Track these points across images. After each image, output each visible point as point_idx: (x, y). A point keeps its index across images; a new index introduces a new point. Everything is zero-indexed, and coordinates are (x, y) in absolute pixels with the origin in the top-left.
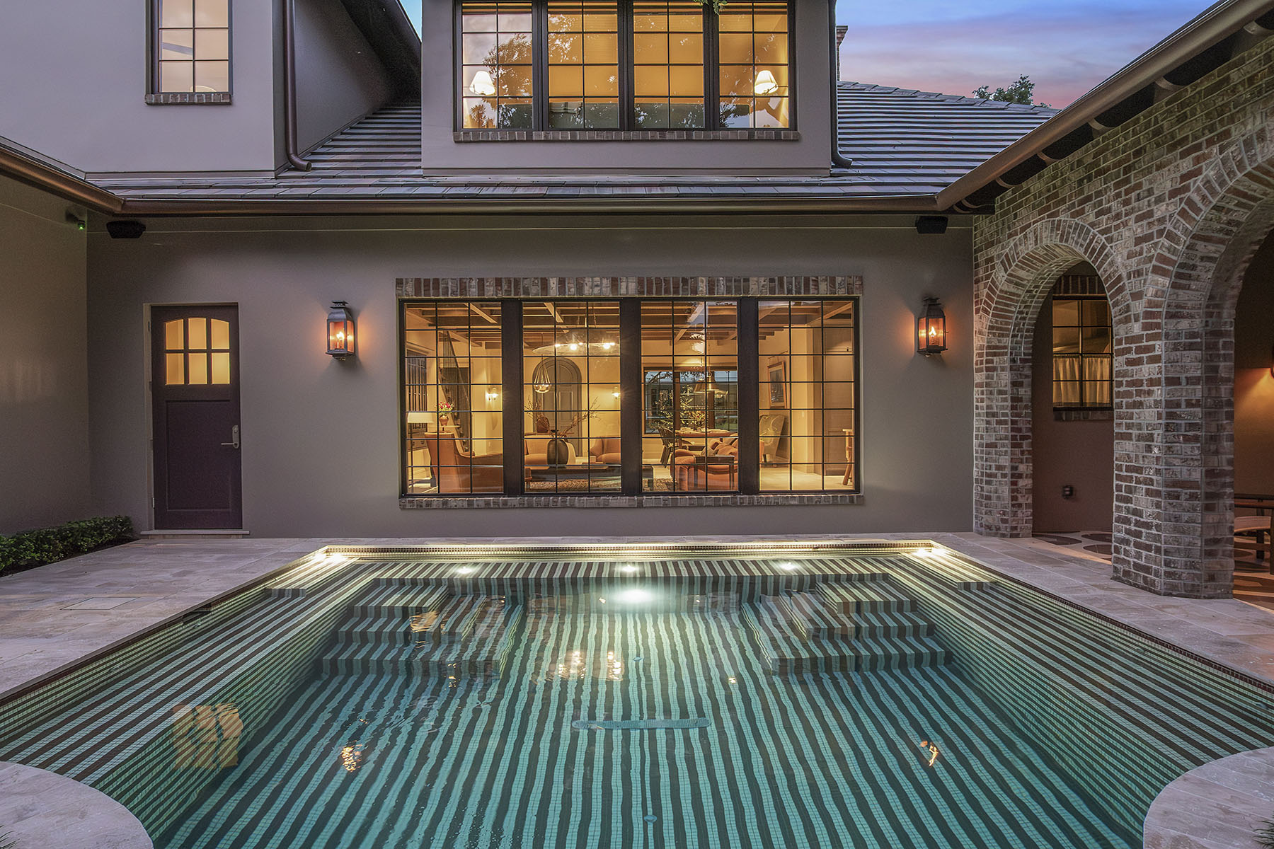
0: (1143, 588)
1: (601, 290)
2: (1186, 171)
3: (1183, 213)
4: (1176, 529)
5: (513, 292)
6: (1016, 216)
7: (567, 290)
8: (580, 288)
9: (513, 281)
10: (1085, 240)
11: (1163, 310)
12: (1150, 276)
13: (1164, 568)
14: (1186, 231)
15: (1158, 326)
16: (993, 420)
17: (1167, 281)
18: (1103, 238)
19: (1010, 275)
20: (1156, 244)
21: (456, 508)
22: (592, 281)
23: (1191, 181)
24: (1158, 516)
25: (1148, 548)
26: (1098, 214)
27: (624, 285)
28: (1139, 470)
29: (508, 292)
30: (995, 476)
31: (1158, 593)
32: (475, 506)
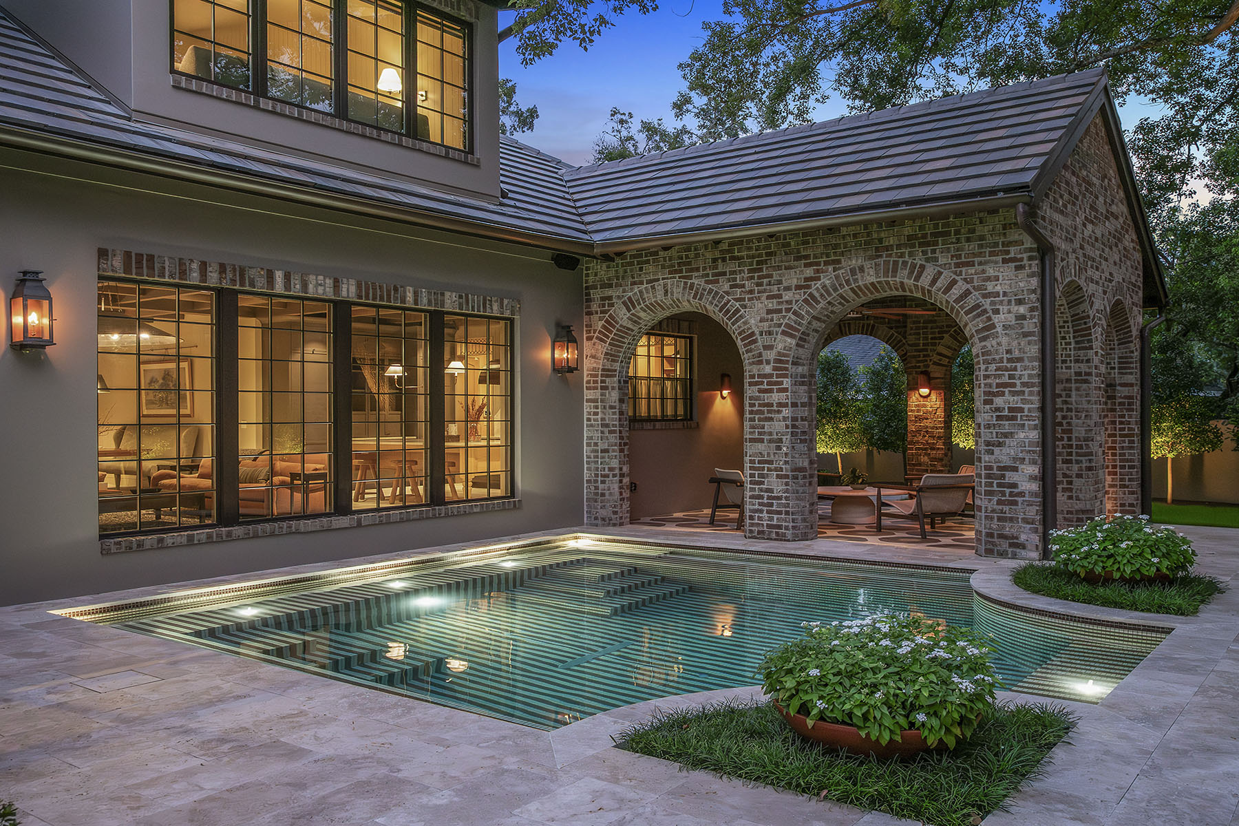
0: (775, 540)
1: (324, 290)
2: (808, 276)
3: (805, 301)
4: (798, 499)
5: (238, 283)
6: (641, 269)
7: (292, 286)
8: (305, 286)
9: (238, 269)
10: (720, 302)
11: (790, 359)
12: (779, 336)
13: (791, 524)
14: (807, 312)
15: (786, 369)
16: (606, 430)
17: (794, 342)
18: (737, 304)
19: (632, 314)
20: (785, 316)
21: (174, 546)
22: (316, 280)
23: (813, 283)
24: (787, 491)
25: (779, 513)
26: (732, 287)
27: (345, 286)
28: (770, 462)
29: (233, 281)
30: (607, 476)
31: (788, 541)
32: (196, 542)
